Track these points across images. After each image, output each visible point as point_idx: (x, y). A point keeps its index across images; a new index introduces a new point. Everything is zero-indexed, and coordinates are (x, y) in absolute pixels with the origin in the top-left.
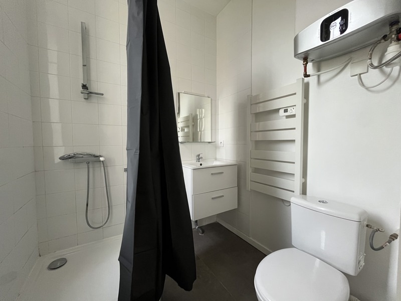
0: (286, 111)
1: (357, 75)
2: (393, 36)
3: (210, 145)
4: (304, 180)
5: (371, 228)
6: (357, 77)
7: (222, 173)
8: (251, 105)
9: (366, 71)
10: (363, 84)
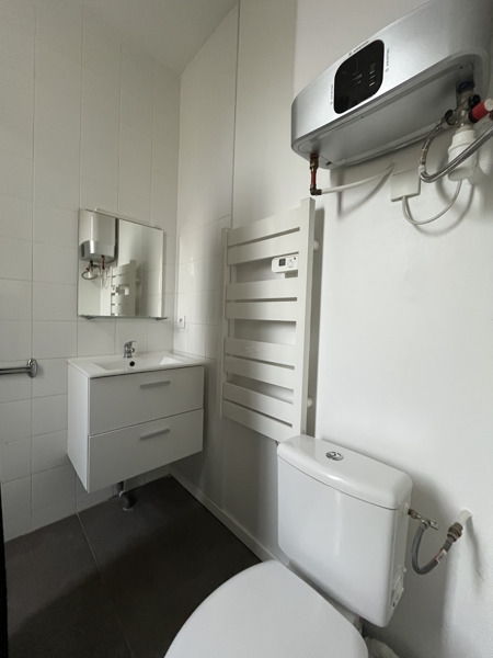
0: (282, 263)
1: (400, 199)
2: (463, 113)
3: (159, 323)
4: (310, 403)
5: (416, 518)
6: (401, 202)
7: (168, 383)
8: (229, 247)
9: (416, 191)
10: (410, 216)
